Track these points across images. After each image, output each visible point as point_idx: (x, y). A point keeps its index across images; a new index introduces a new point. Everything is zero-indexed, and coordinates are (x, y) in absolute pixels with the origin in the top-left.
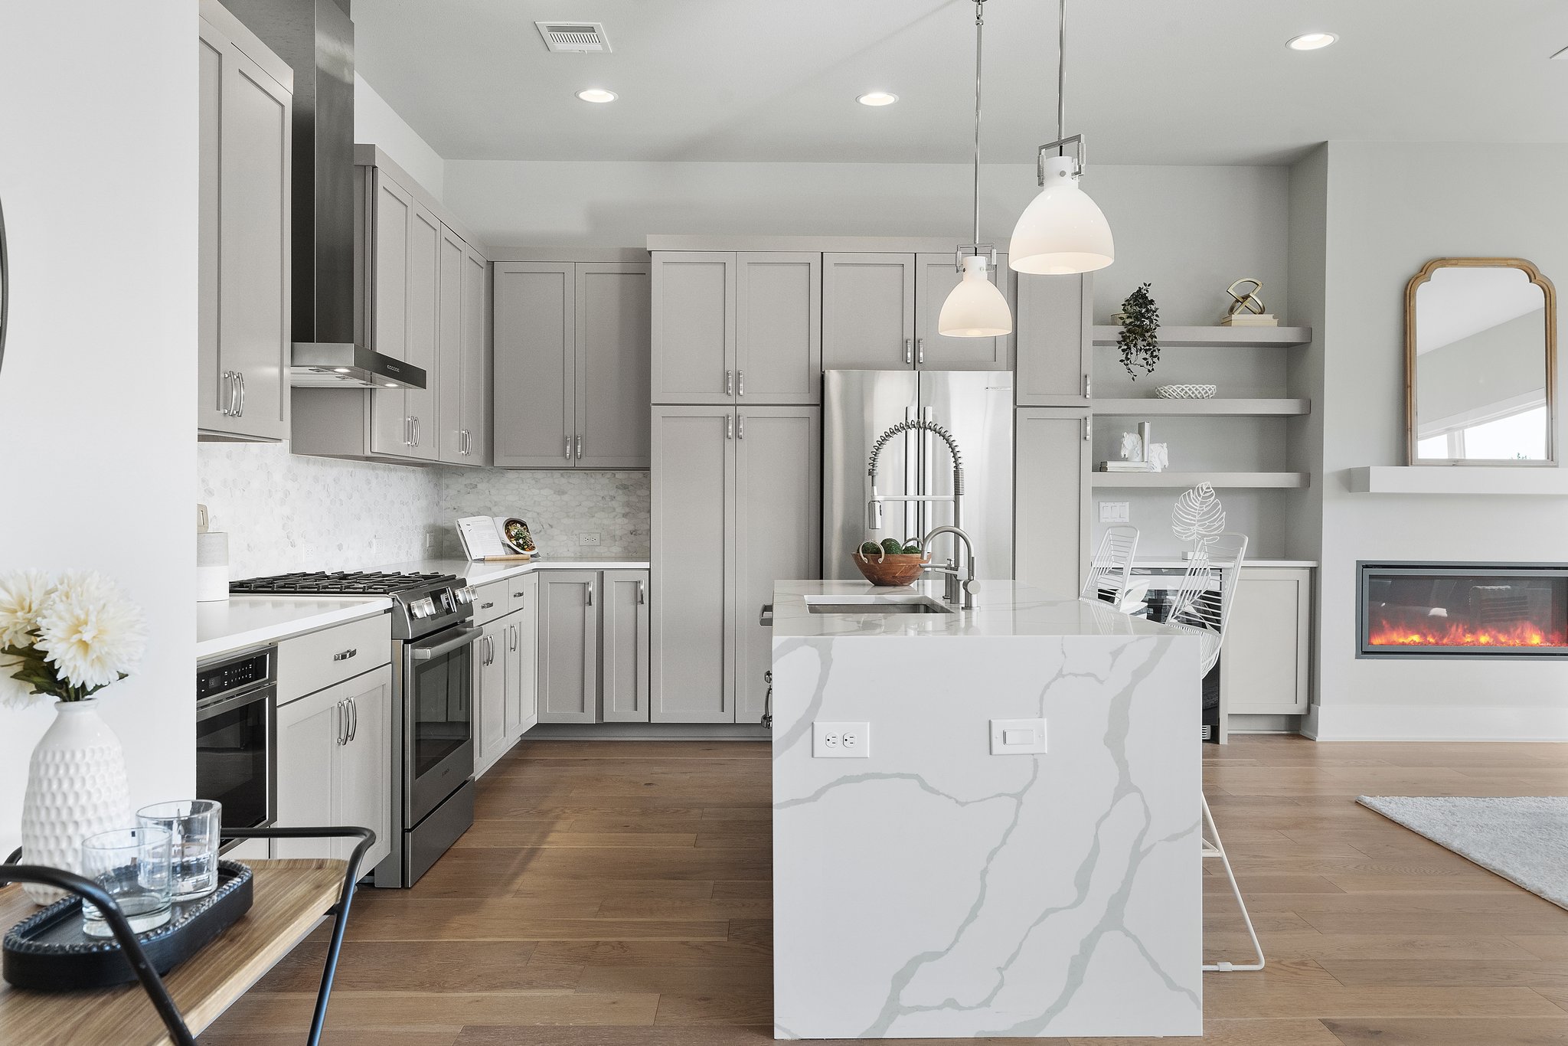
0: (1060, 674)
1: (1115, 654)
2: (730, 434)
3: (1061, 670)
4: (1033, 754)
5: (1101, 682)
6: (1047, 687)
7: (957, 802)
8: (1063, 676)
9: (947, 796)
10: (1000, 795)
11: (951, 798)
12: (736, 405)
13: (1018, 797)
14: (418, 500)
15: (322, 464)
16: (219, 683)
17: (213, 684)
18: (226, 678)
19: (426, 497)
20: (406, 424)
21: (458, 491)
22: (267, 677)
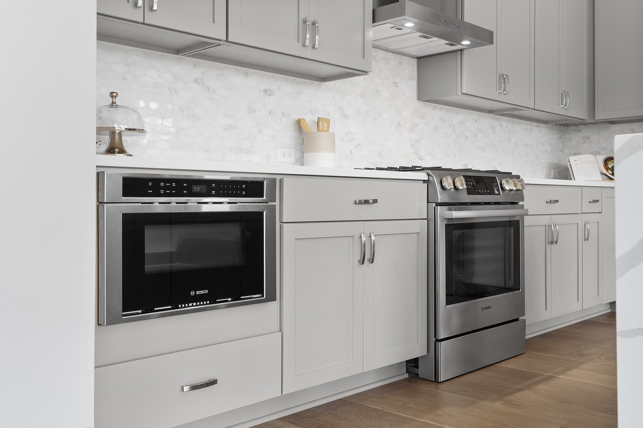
14: (543, 146)
15: (448, 111)
16: (205, 191)
17: (198, 190)
18: (213, 189)
19: (550, 144)
20: (498, 78)
21: (578, 142)
22: (265, 198)
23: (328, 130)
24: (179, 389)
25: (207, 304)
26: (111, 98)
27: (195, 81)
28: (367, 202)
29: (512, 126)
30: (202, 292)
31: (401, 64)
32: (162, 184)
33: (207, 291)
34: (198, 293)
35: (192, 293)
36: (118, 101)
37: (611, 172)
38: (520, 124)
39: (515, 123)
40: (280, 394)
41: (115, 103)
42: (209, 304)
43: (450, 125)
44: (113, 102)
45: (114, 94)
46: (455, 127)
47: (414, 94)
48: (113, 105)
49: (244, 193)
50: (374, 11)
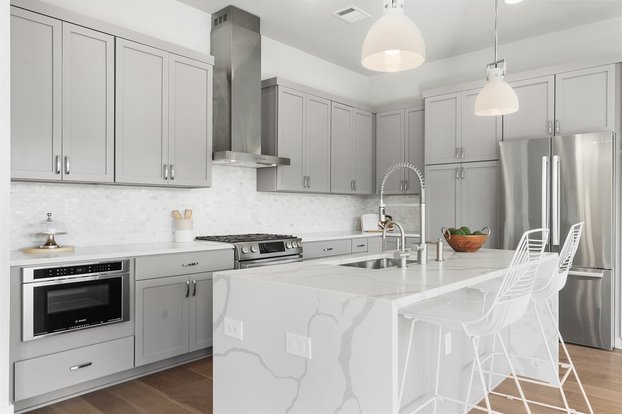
0: (317, 313)
1: (345, 304)
2: (458, 177)
3: (317, 310)
4: (305, 358)
5: (337, 322)
6: (311, 319)
7: (274, 375)
8: (319, 314)
9: (270, 370)
10: (290, 377)
11: (271, 372)
12: (461, 163)
13: (299, 380)
14: (349, 208)
15: (279, 195)
16: (84, 271)
17: (80, 270)
18: (90, 269)
19: (355, 206)
20: (303, 180)
21: (373, 204)
22: (122, 270)
23: (190, 217)
24: (69, 369)
25: (87, 326)
26: (48, 216)
27: (106, 197)
28: (193, 264)
29: (326, 199)
30: (82, 320)
31: (245, 172)
32: (58, 270)
33: (85, 320)
34: (80, 321)
35: (77, 322)
36: (51, 217)
37: (384, 225)
38: (332, 197)
39: (328, 197)
40: (133, 367)
41: (50, 219)
42: (89, 326)
43: (281, 203)
44: (49, 219)
45: (49, 214)
46: (284, 204)
47: (255, 188)
48: (49, 220)
49: (109, 269)
50: (213, 154)
